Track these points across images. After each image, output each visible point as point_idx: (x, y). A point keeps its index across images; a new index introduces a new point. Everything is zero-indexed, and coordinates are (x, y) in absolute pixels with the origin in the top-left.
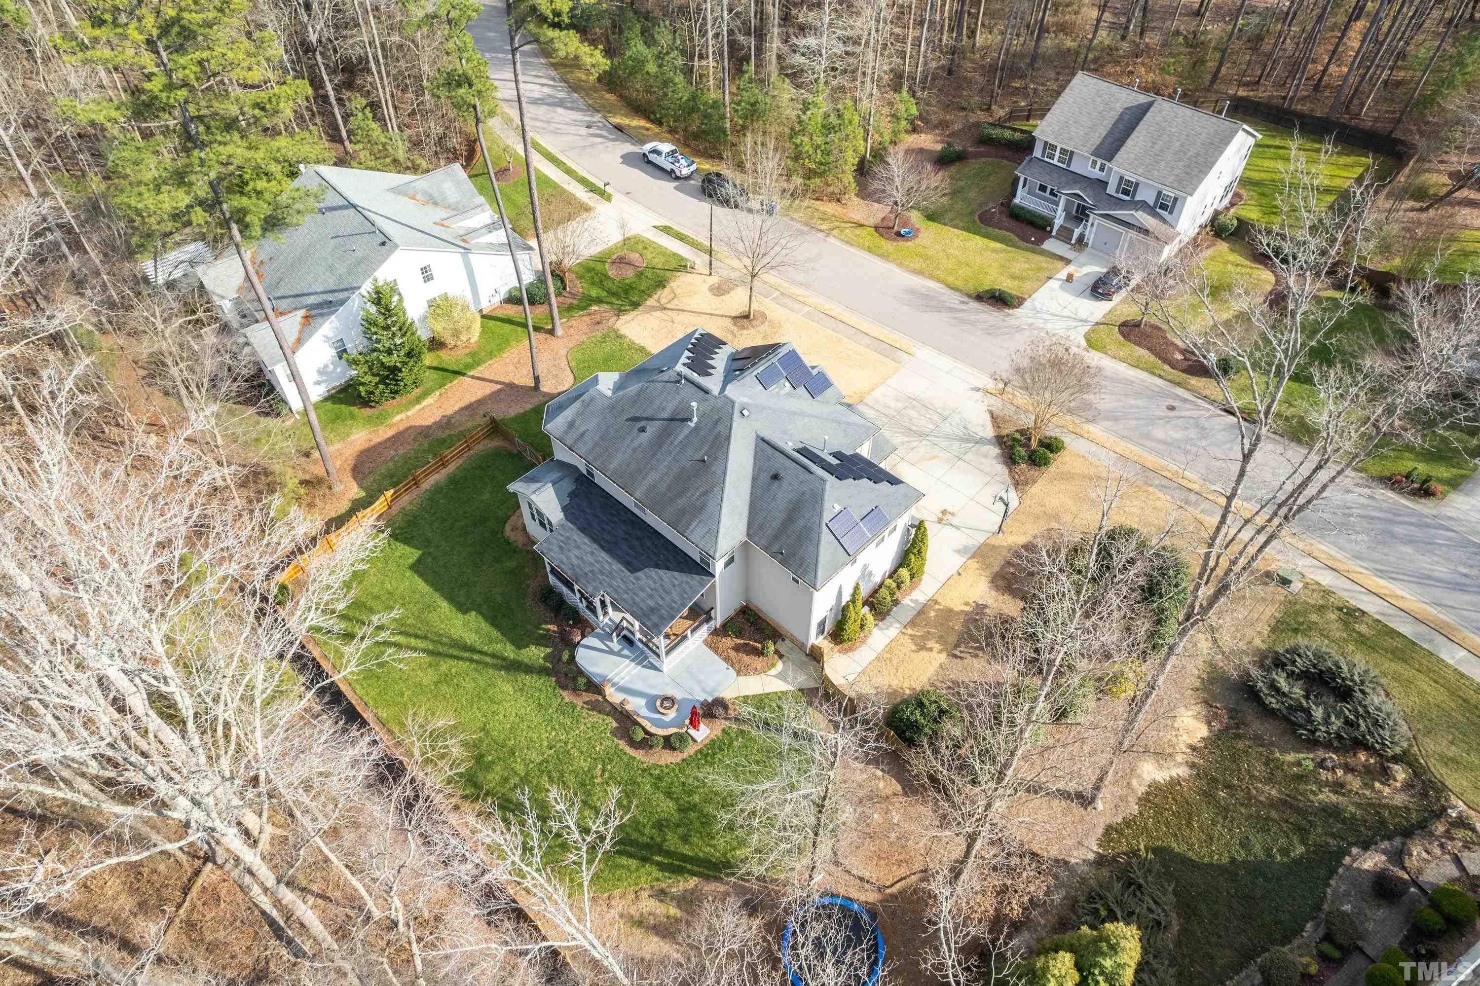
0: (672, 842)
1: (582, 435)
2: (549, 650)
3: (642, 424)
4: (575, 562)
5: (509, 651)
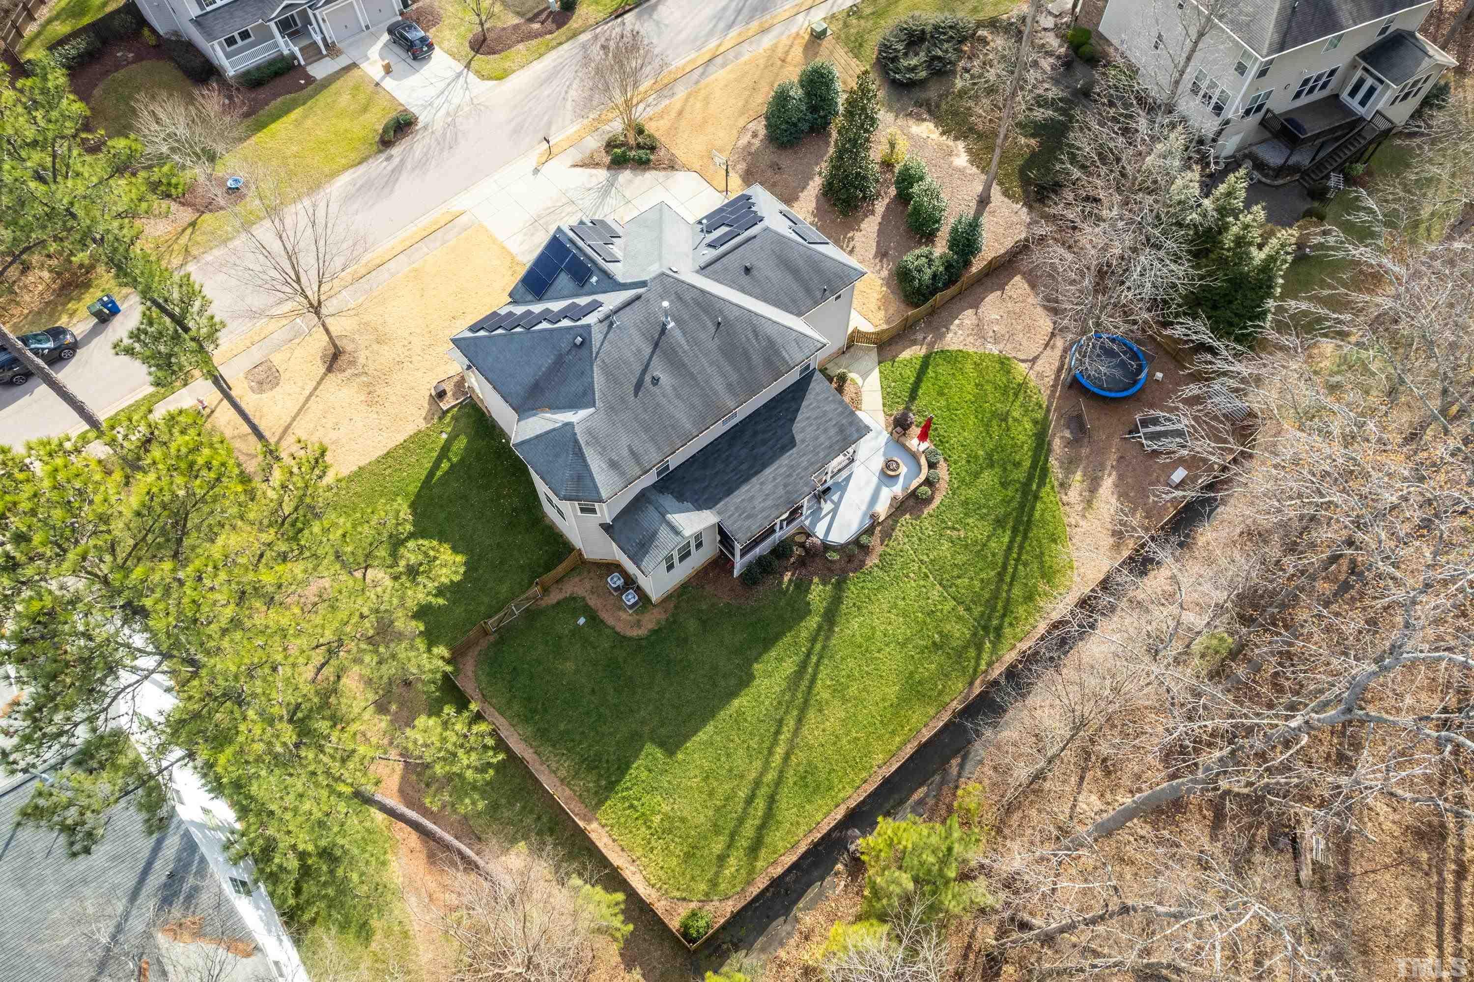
0: (1019, 475)
3: (648, 379)
5: (813, 622)
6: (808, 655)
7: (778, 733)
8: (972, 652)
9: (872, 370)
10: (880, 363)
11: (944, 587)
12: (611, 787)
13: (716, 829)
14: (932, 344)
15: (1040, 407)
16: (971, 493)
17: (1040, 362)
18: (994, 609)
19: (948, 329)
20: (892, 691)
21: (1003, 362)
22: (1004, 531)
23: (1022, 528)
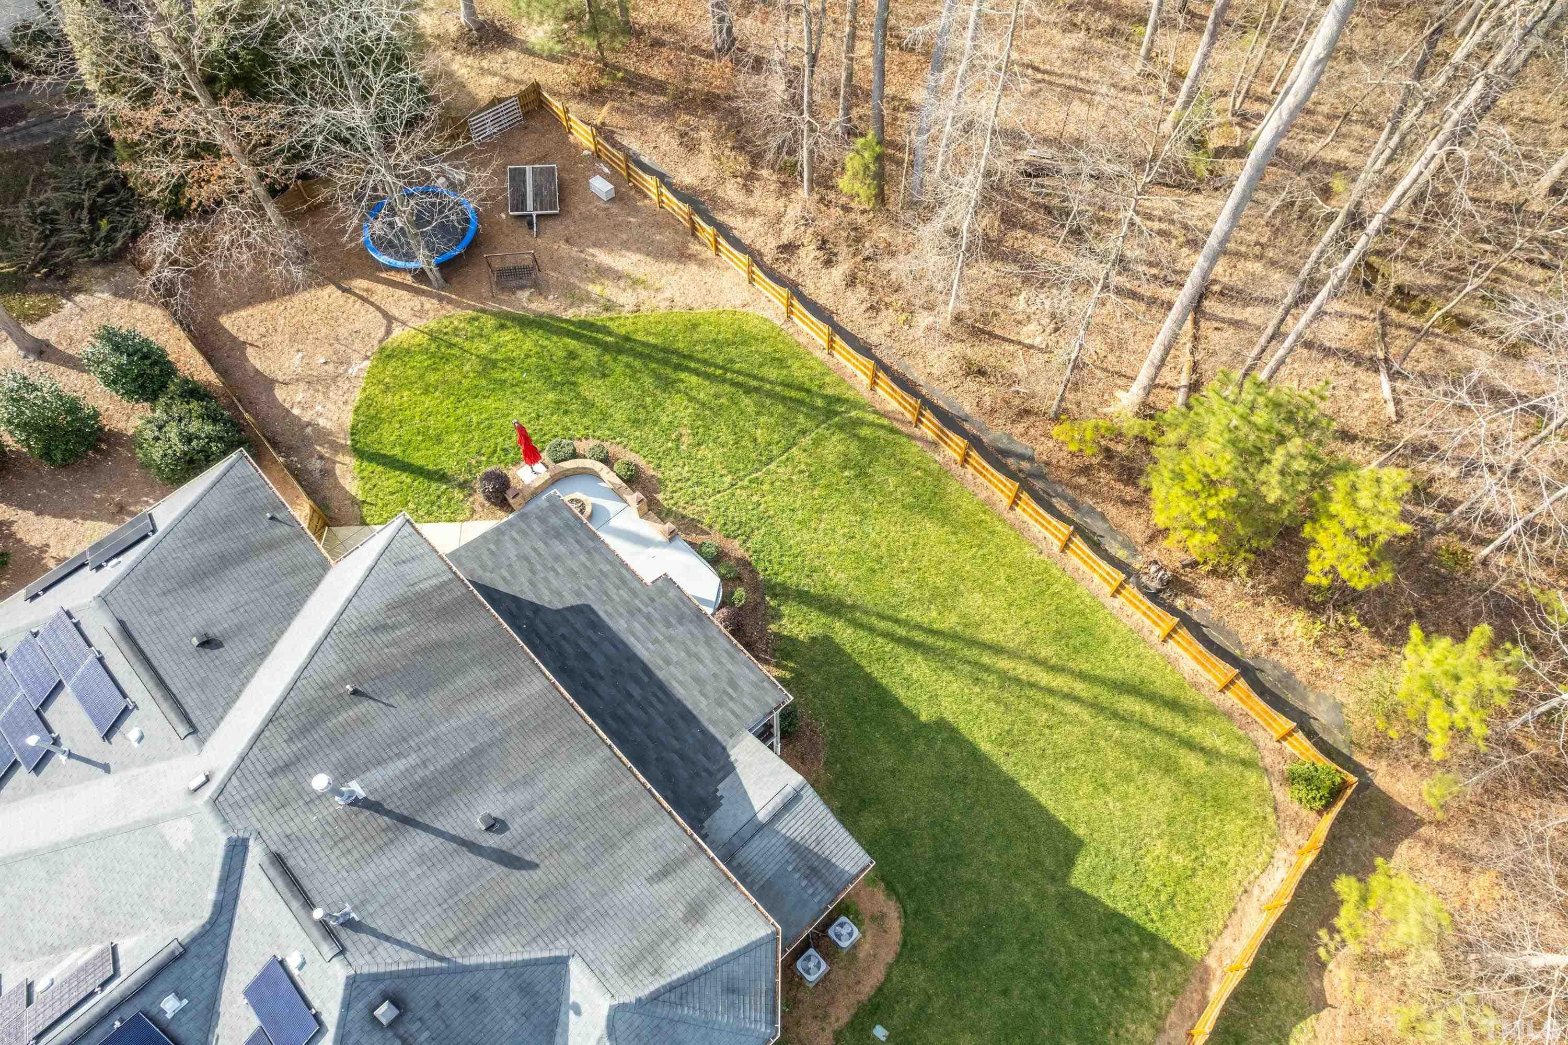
0: (590, 355)
1: (664, 873)
2: (773, 627)
3: (492, 841)
4: (703, 651)
7: (1018, 681)
8: (865, 432)
10: (363, 523)
11: (771, 460)
12: (1151, 940)
13: (1170, 768)
14: (336, 448)
15: (476, 319)
16: (620, 414)
17: (394, 312)
18: (801, 402)
19: (310, 424)
20: (932, 529)
21: (388, 356)
22: (682, 381)
23: (675, 359)
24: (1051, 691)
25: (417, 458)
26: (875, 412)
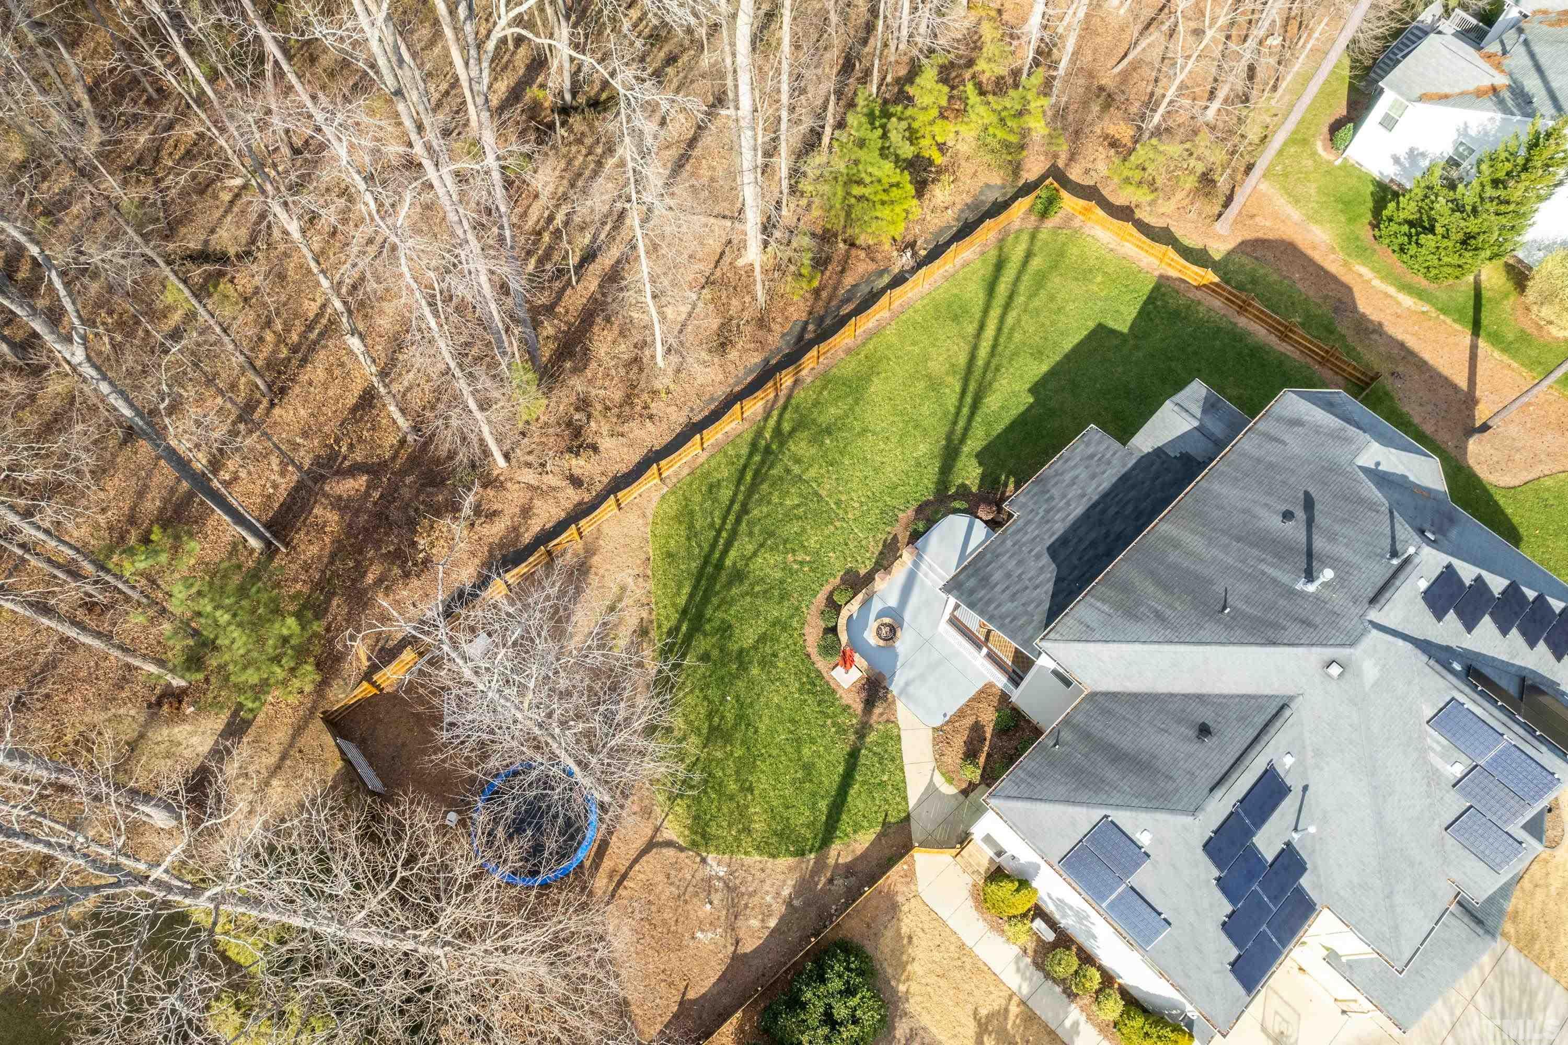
0: (703, 642)
1: (1277, 440)
2: (973, 488)
3: (1300, 514)
5: (973, 445)
6: (972, 414)
7: (994, 346)
8: (786, 427)
9: (920, 802)
10: (908, 818)
11: (816, 493)
12: (1152, 298)
13: (1042, 275)
14: (820, 865)
16: (774, 611)
17: (641, 842)
18: (757, 473)
19: (789, 904)
21: (703, 836)
22: (734, 564)
23: (710, 569)
24: (999, 330)
25: (830, 780)
26: (766, 419)
